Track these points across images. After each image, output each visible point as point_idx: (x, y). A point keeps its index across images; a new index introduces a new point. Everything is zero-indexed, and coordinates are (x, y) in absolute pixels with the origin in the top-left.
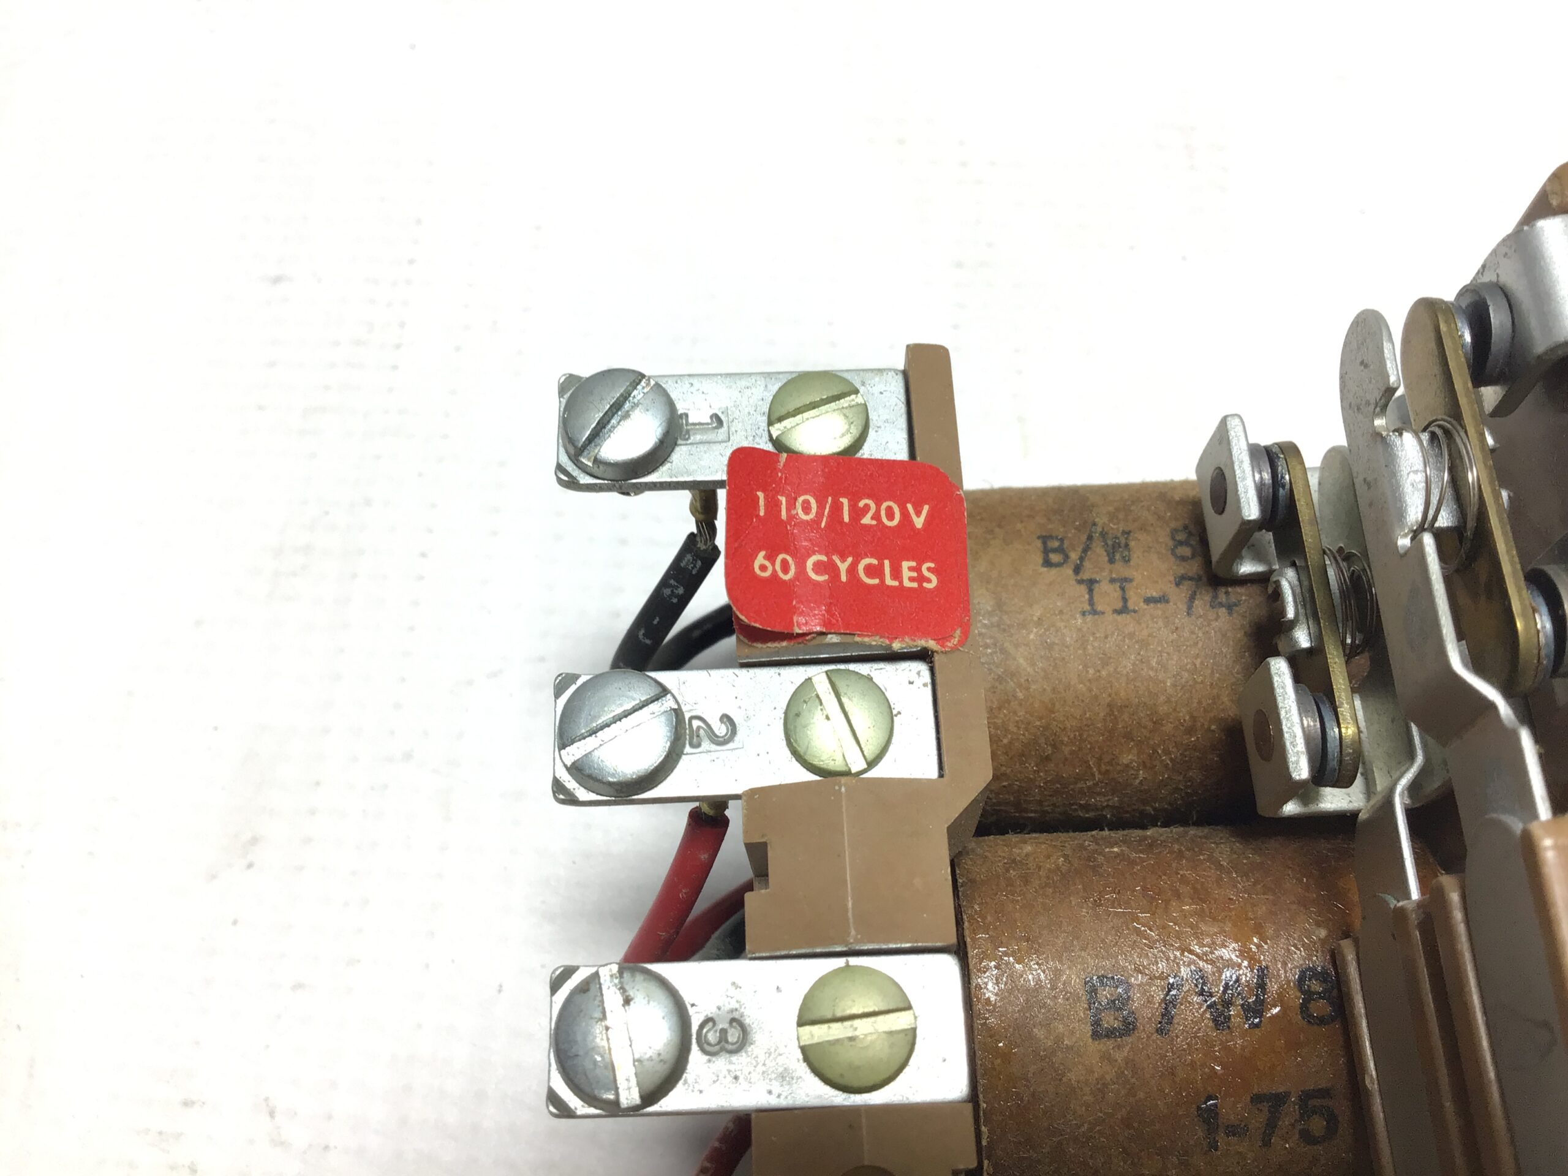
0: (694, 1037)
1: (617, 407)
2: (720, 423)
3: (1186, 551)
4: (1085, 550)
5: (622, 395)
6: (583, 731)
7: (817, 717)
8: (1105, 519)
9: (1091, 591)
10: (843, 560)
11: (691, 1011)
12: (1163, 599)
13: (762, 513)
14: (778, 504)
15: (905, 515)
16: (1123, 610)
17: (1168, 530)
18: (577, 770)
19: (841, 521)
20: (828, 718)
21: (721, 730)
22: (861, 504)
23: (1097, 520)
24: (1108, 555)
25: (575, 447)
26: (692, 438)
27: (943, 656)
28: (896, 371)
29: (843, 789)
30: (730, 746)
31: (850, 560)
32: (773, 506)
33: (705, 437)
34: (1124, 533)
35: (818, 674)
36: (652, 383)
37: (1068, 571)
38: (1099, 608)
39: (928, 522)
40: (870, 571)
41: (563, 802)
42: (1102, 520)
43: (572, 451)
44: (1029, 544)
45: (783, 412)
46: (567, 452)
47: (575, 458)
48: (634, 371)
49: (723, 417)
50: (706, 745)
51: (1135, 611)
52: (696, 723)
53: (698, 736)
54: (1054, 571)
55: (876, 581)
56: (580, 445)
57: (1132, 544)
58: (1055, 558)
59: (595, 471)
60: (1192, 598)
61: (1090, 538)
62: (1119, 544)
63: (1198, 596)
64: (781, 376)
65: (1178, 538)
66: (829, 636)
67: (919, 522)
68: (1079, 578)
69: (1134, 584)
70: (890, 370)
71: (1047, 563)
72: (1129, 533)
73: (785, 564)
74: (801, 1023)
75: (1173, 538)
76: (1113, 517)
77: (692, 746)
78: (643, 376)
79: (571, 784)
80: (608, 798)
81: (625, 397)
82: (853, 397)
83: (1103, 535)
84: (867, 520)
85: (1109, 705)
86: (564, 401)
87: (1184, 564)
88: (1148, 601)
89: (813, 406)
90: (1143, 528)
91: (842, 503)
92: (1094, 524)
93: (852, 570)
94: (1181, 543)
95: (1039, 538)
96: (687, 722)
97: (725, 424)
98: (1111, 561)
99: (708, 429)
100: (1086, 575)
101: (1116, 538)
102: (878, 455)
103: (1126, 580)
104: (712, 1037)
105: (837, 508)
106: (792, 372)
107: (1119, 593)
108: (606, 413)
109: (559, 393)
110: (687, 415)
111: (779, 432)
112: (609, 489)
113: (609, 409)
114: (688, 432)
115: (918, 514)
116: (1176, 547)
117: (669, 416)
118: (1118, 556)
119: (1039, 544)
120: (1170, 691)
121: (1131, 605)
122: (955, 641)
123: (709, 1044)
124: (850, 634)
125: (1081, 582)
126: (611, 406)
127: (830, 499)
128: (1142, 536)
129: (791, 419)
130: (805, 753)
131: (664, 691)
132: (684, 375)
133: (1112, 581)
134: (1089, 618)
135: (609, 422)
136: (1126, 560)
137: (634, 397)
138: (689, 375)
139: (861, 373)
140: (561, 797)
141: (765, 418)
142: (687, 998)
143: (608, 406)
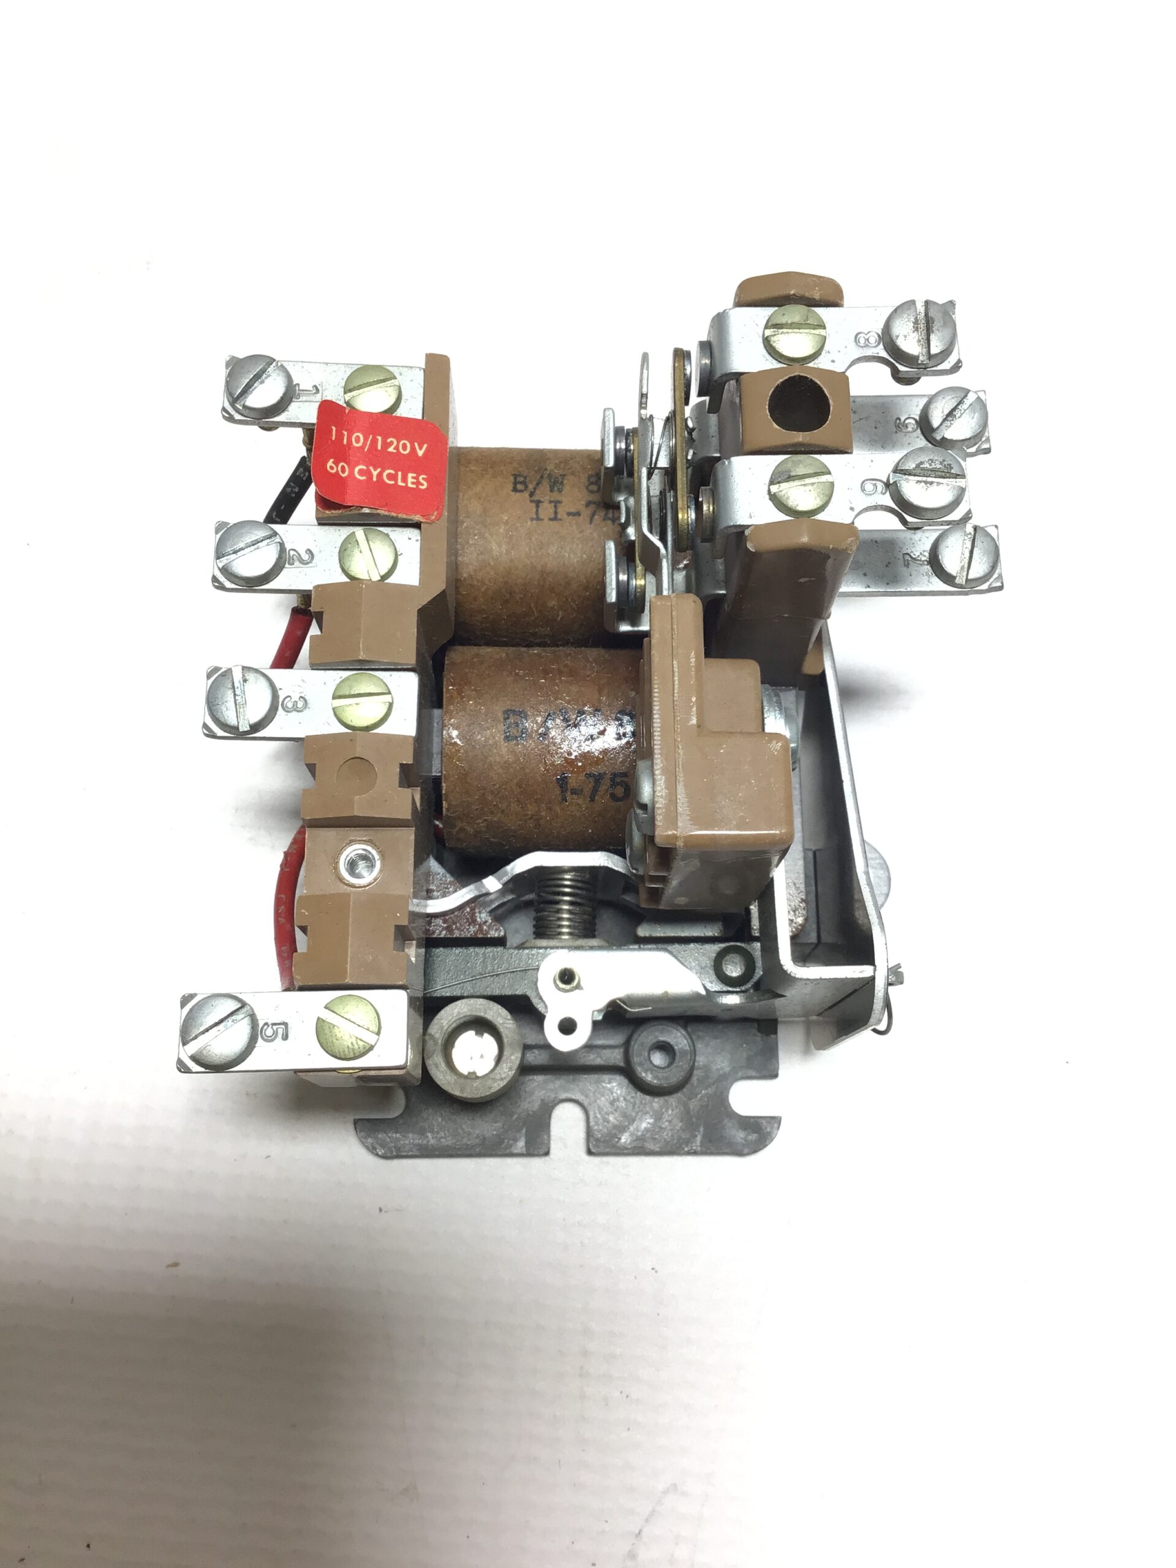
0: (280, 704)
1: (258, 377)
2: (318, 390)
3: (594, 488)
4: (538, 484)
5: (261, 370)
6: (229, 550)
7: (356, 551)
8: (553, 467)
9: (538, 507)
10: (375, 470)
11: (280, 692)
12: (578, 514)
13: (334, 438)
14: (343, 435)
15: (413, 448)
16: (555, 518)
17: (586, 475)
18: (225, 570)
19: (376, 449)
20: (361, 552)
21: (305, 557)
22: (389, 440)
23: (548, 467)
24: (550, 487)
25: (233, 397)
26: (301, 398)
27: (426, 525)
28: (420, 369)
29: (364, 586)
30: (310, 565)
31: (379, 470)
32: (340, 436)
33: (308, 399)
34: (561, 475)
35: (359, 532)
36: (279, 364)
37: (526, 495)
38: (541, 517)
39: (425, 453)
40: (390, 476)
41: (217, 587)
42: (550, 467)
43: (231, 400)
44: (506, 479)
45: (351, 387)
46: (228, 401)
47: (232, 404)
48: (269, 357)
49: (319, 387)
50: (297, 563)
51: (560, 520)
52: (292, 553)
53: (293, 559)
54: (518, 494)
55: (392, 482)
56: (235, 397)
57: (565, 482)
58: (519, 487)
59: (244, 412)
60: (593, 515)
61: (542, 477)
62: (558, 481)
63: (597, 513)
64: (354, 366)
65: (591, 480)
66: (364, 509)
67: (420, 453)
68: (532, 499)
69: (562, 504)
70: (417, 367)
71: (515, 490)
72: (564, 475)
73: (343, 467)
74: (334, 698)
75: (589, 480)
76: (557, 466)
77: (289, 564)
78: (274, 360)
79: (222, 579)
80: (240, 587)
81: (263, 371)
82: (393, 381)
83: (550, 476)
84: (391, 449)
85: (541, 571)
86: (228, 371)
87: (592, 495)
88: (569, 514)
89: (369, 384)
90: (573, 474)
91: (378, 439)
92: (546, 469)
93: (380, 475)
94: (592, 483)
95: (513, 475)
96: (287, 551)
97: (320, 392)
98: (552, 491)
99: (310, 394)
100: (536, 498)
101: (557, 478)
102: (405, 415)
103: (560, 502)
104: (290, 705)
105: (375, 441)
106: (361, 365)
107: (553, 509)
108: (251, 379)
109: (226, 366)
110: (298, 385)
111: (349, 398)
112: (252, 424)
113: (253, 378)
114: (299, 395)
115: (421, 448)
116: (589, 485)
117: (286, 384)
118: (556, 489)
119: (512, 478)
120: (575, 565)
121: (559, 516)
122: (433, 518)
123: (287, 707)
124: (375, 509)
125: (531, 501)
126: (254, 376)
127: (371, 436)
128: (571, 478)
129: (357, 391)
130: (348, 569)
131: (275, 534)
132: (298, 362)
133: (551, 502)
134: (535, 522)
135: (253, 385)
136: (560, 491)
137: (268, 372)
138: (302, 362)
139: (401, 368)
140: (216, 584)
141: (343, 390)
142: (278, 686)
143: (252, 376)
